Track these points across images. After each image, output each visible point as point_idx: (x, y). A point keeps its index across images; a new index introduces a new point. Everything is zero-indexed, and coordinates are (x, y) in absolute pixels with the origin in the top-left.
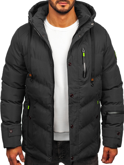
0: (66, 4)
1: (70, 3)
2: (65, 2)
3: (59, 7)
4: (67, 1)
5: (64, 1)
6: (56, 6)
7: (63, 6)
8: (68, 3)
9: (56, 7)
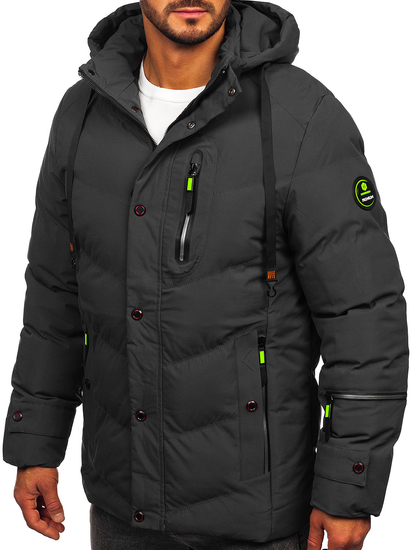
0: (201, 15)
1: (214, 10)
2: (198, 8)
3: (177, 25)
4: (205, 4)
5: (194, 6)
6: (166, 21)
7: (192, 22)
8: (207, 11)
9: (167, 25)
